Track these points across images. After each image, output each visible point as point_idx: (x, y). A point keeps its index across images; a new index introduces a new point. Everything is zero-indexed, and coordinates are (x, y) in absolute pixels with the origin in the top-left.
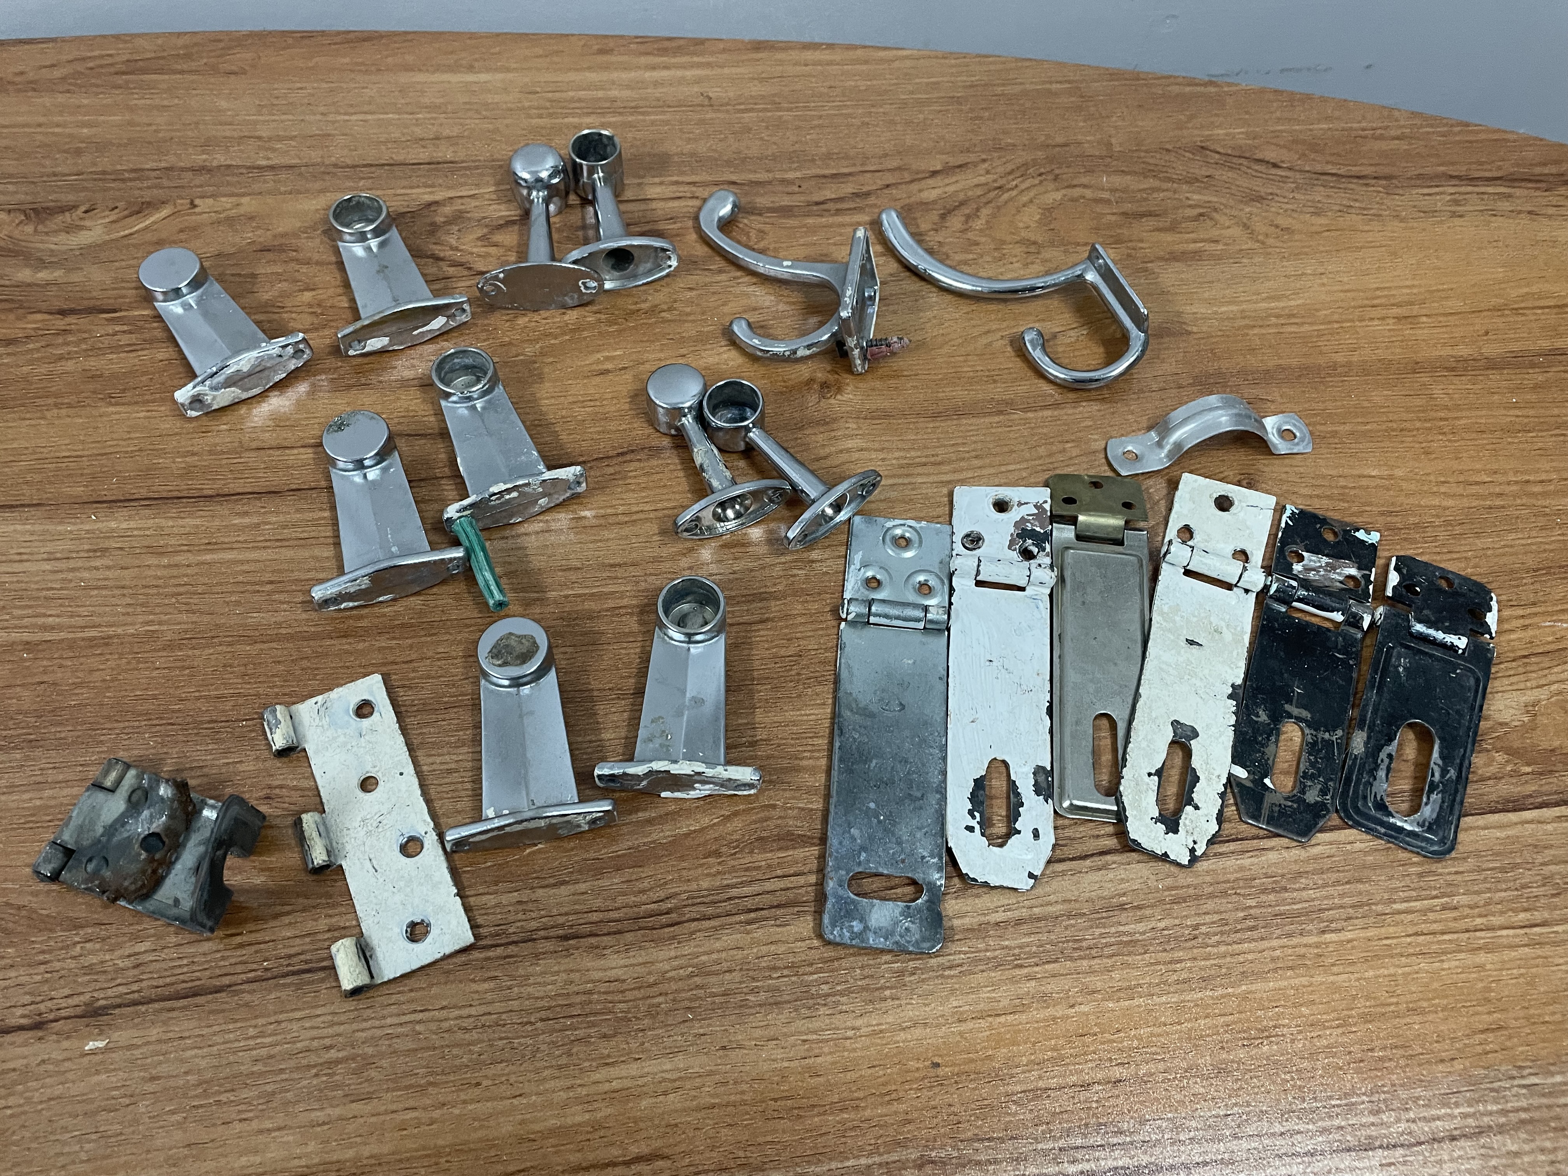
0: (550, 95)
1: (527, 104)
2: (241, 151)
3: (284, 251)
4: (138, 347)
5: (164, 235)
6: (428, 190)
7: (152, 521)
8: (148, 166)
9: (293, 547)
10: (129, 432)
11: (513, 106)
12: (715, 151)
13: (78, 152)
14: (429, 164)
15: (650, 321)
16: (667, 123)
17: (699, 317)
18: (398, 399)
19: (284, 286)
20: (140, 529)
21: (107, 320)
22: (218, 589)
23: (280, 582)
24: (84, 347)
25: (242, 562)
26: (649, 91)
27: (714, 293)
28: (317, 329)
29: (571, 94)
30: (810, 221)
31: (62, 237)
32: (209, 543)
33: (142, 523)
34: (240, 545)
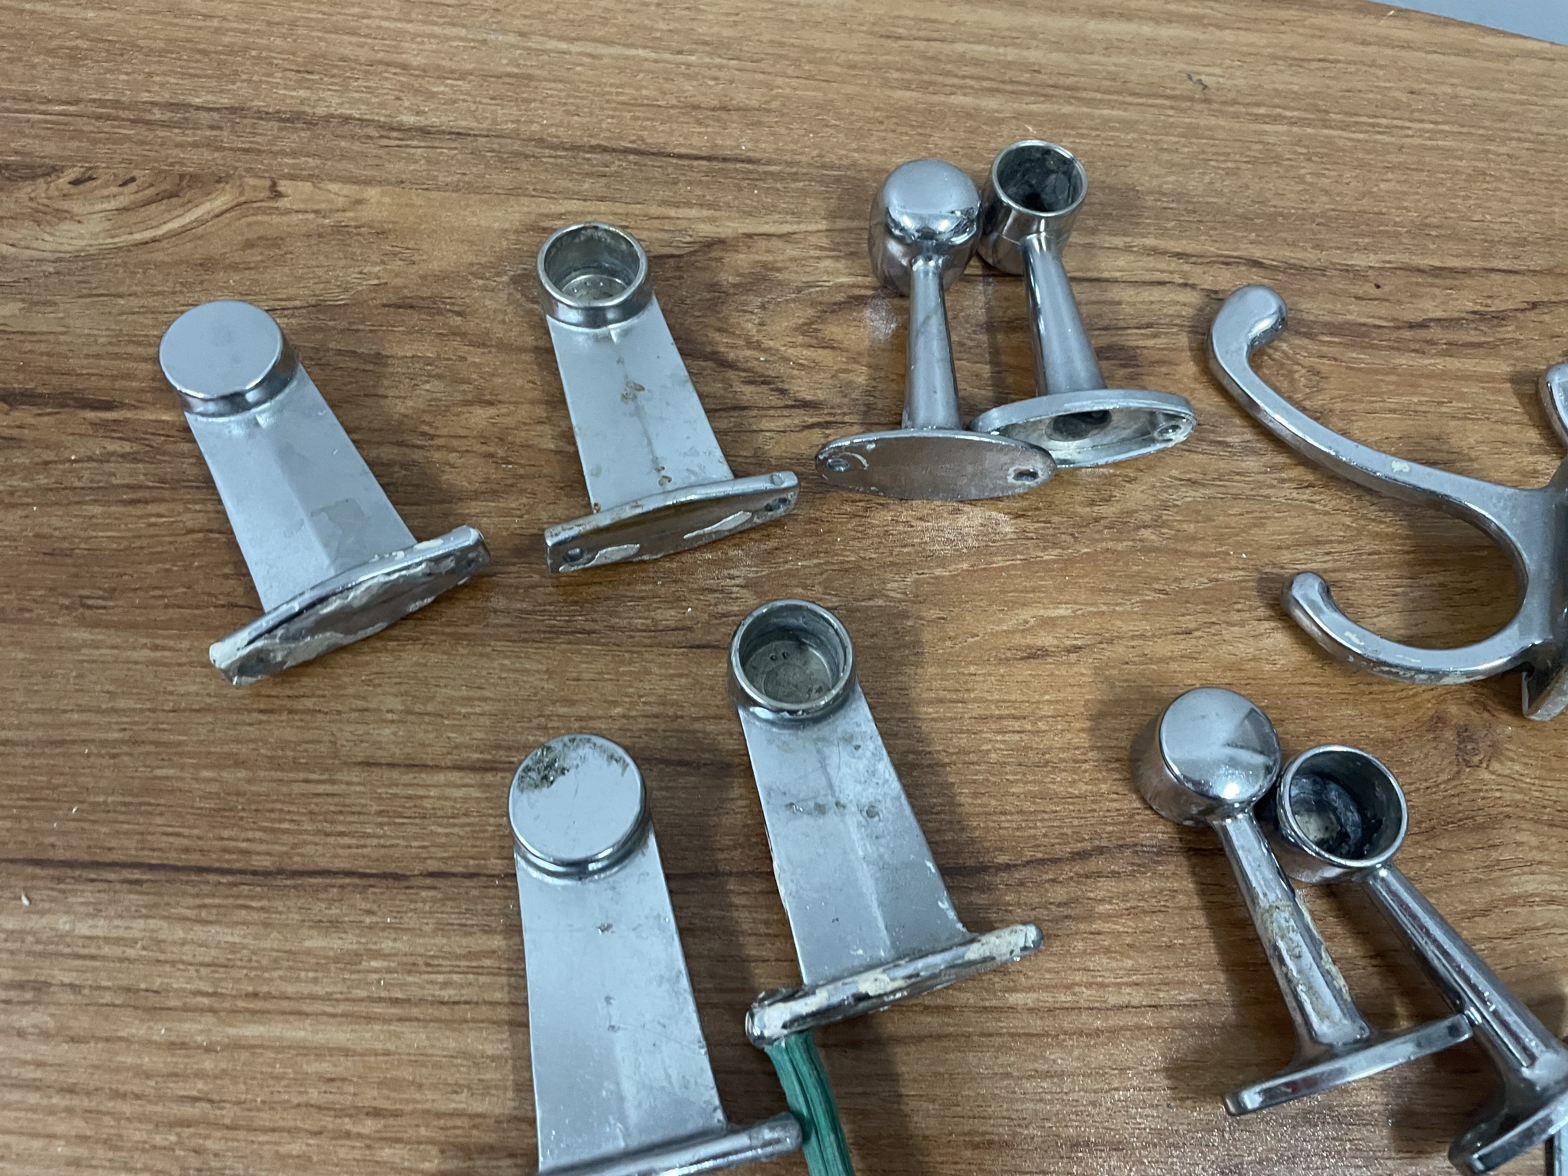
0: (920, 45)
1: (882, 59)
2: (370, 90)
3: (440, 312)
4: (147, 494)
5: (216, 248)
6: (706, 213)
7: (140, 923)
8: (197, 101)
9: (425, 1021)
10: (112, 695)
11: (858, 58)
12: (1221, 194)
13: (75, 58)
14: (709, 159)
15: (1120, 546)
16: (1129, 125)
17: (1213, 548)
18: (648, 672)
19: (435, 386)
20: (118, 941)
21: (96, 425)
22: (264, 1118)
23: (396, 1114)
24: (42, 480)
25: (321, 1052)
26: (1095, 58)
27: (1236, 497)
28: (494, 492)
29: (960, 47)
30: (1403, 361)
31: (25, 231)
32: (255, 995)
33: (119, 928)
34: (318, 1007)
